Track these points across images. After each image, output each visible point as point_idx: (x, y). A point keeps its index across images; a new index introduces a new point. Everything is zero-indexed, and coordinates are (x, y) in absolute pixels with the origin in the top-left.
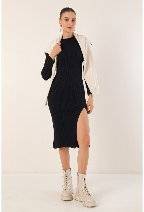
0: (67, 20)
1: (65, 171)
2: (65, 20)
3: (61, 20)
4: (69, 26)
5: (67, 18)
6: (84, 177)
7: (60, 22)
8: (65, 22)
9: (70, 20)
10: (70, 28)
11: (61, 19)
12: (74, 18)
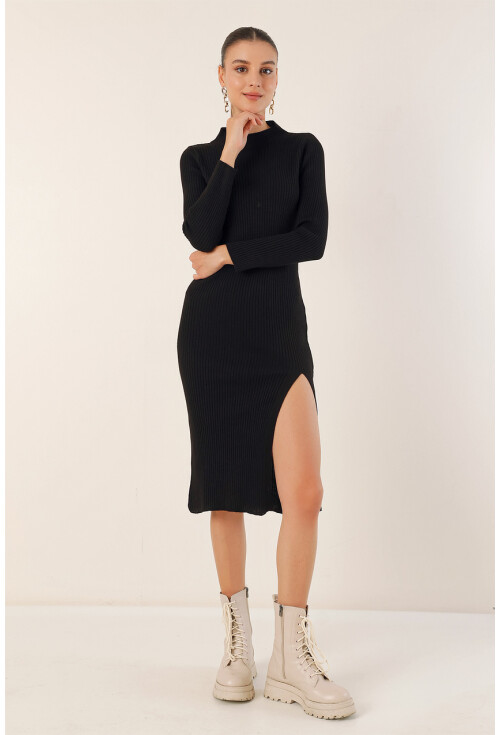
0: (243, 68)
1: (229, 599)
2: (237, 69)
3: (224, 70)
4: (247, 90)
5: (241, 61)
6: (305, 619)
7: (221, 79)
8: (235, 78)
9: (254, 69)
10: (254, 96)
11: (223, 66)
12: (268, 63)
